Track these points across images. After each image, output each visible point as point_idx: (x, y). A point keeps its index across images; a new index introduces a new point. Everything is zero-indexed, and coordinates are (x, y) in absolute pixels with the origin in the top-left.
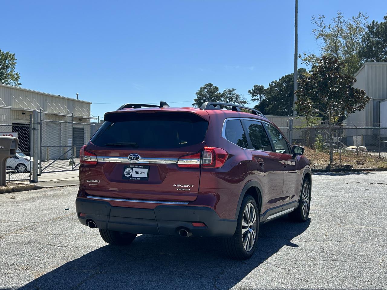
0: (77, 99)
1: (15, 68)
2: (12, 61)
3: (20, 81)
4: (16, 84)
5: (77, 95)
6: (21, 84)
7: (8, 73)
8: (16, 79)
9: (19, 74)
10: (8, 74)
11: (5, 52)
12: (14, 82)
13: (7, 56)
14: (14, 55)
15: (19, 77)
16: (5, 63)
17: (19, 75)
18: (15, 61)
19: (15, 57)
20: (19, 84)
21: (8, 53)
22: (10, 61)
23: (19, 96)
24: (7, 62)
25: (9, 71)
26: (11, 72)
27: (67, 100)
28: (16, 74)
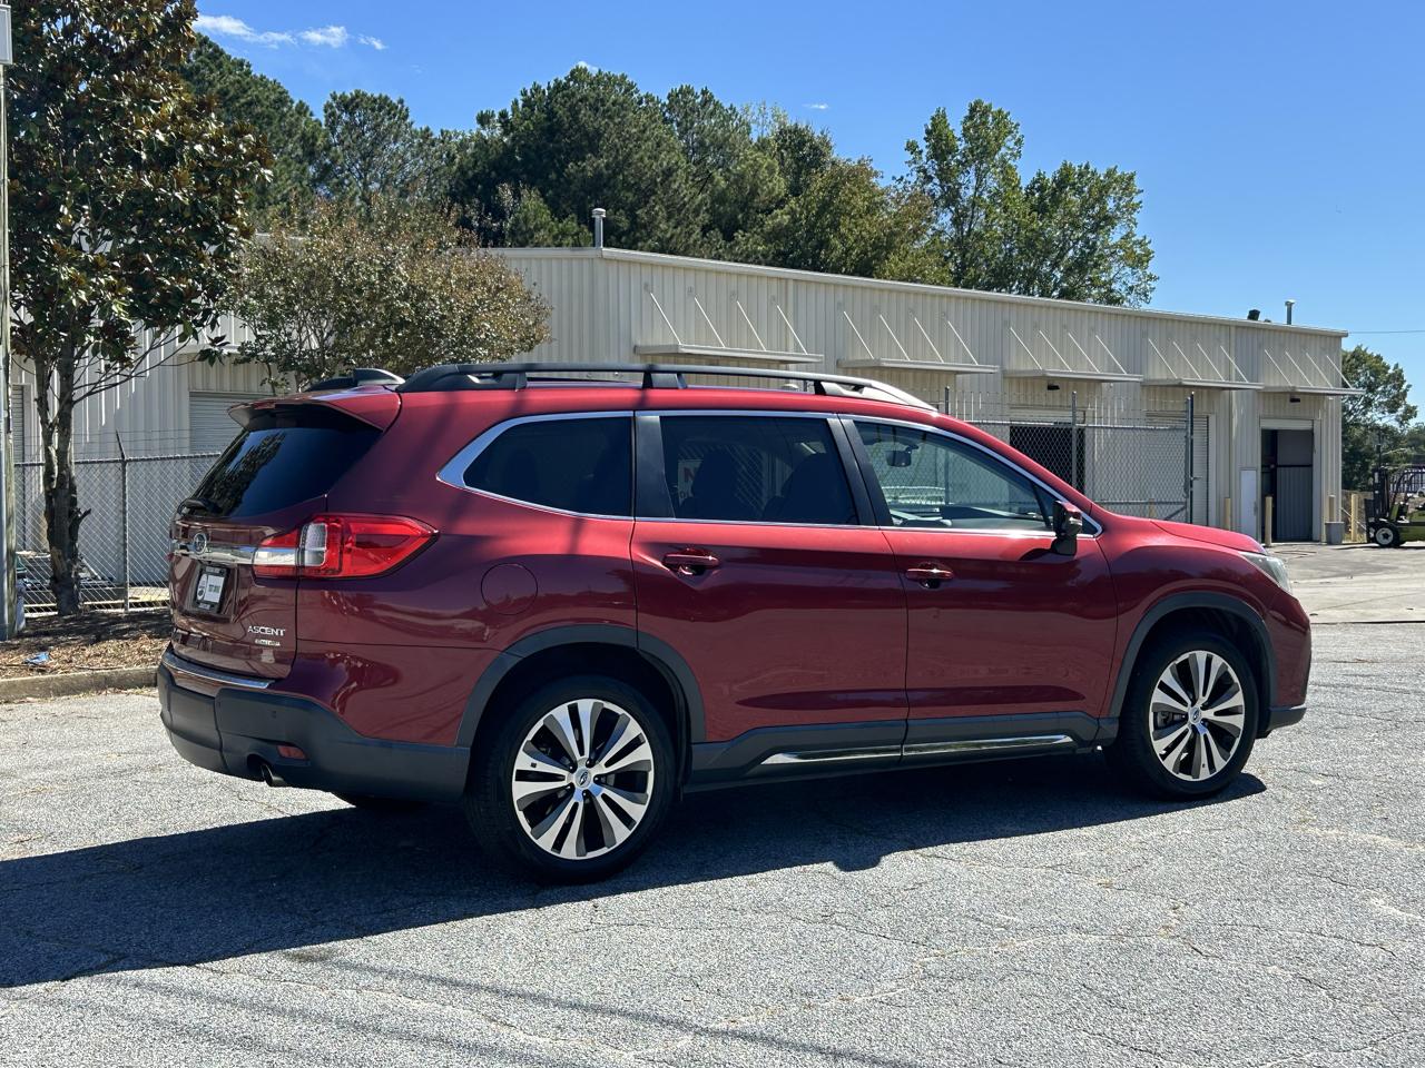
0: (1289, 322)
1: (1135, 224)
2: (1127, 199)
3: (1152, 268)
4: (1140, 279)
5: (1289, 305)
6: (1156, 279)
7: (1114, 241)
8: (1140, 261)
9: (1150, 242)
10: (1116, 245)
11: (1102, 172)
12: (1134, 274)
13: (1111, 183)
14: (1131, 178)
15: (1148, 254)
16: (1103, 209)
17: (1149, 247)
18: (1136, 201)
19: (1138, 183)
20: (1151, 278)
21: (1109, 174)
22: (1120, 199)
23: (1036, 327)
24: (1111, 205)
25: (1116, 236)
26: (1126, 237)
27: (1233, 329)
28: (1140, 243)
